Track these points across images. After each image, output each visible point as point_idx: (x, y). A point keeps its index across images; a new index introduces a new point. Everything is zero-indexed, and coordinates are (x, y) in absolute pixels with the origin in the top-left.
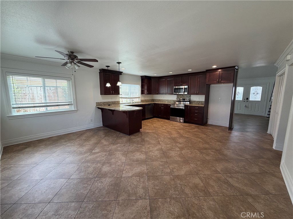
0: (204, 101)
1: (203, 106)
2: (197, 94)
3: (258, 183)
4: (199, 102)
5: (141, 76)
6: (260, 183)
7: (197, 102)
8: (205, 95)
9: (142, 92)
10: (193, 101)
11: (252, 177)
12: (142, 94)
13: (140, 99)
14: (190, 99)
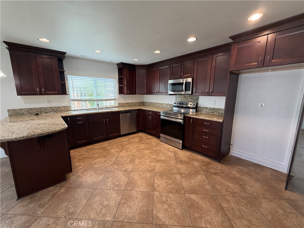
0: (224, 108)
1: (221, 121)
2: (209, 94)
4: (213, 111)
5: (117, 64)
7: (210, 109)
8: (225, 97)
9: (121, 91)
10: (204, 108)
12: (119, 94)
13: (117, 101)
14: (197, 104)
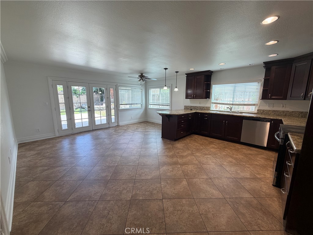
3: (42, 182)
6: (41, 182)
11: (49, 182)
